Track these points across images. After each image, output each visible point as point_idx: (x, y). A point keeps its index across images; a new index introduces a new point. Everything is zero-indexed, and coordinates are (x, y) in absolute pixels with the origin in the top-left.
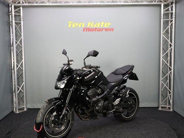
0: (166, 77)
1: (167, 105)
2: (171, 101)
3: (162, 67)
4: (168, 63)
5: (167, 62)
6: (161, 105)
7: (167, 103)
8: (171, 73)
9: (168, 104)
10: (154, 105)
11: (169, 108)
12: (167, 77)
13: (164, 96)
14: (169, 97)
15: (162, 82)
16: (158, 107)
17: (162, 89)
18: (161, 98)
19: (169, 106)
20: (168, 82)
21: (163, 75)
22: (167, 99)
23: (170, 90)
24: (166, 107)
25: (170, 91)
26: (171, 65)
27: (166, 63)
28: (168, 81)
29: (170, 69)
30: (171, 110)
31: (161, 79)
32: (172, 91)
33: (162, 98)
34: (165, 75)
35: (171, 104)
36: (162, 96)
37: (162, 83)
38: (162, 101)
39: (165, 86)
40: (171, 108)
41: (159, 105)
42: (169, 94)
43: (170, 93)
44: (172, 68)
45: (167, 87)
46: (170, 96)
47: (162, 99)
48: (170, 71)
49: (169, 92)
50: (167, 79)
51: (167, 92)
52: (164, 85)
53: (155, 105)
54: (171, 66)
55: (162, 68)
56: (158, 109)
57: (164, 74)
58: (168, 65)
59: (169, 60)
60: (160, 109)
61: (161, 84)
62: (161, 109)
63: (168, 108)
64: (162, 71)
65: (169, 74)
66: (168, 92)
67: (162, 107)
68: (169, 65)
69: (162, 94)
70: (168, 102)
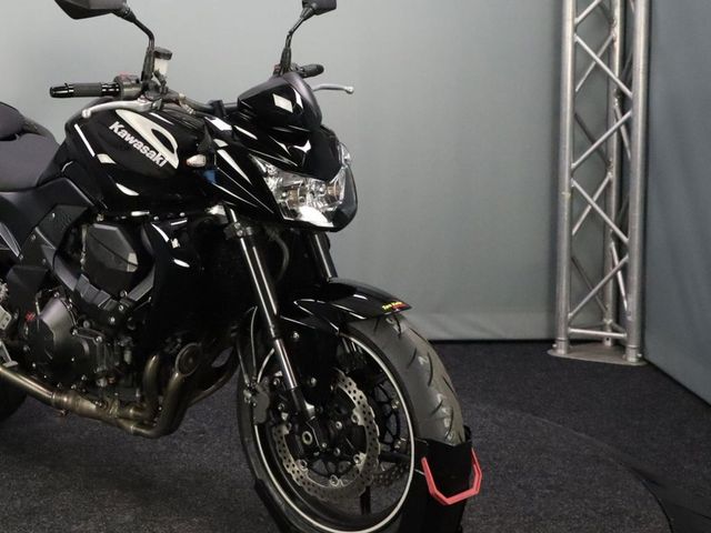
0: (597, 149)
1: (602, 328)
2: (631, 304)
3: (574, 85)
4: (610, 65)
5: (607, 57)
6: (569, 325)
7: (602, 316)
8: (628, 124)
9: (609, 321)
10: (523, 325)
11: (619, 345)
12: (601, 152)
13: (589, 272)
14: (615, 277)
15: (575, 184)
16: (550, 342)
17: (572, 225)
18: (570, 280)
19: (614, 331)
20: (609, 183)
21: (581, 137)
22: (603, 289)
23: (626, 235)
24: (599, 341)
25: (625, 239)
26: (627, 78)
27: (597, 67)
28: (612, 175)
29: (625, 103)
30: (632, 358)
31: (568, 163)
32: (633, 240)
33: (576, 281)
34: (593, 142)
35: (632, 318)
36: (570, 269)
37: (573, 191)
38: (572, 304)
39: (593, 209)
40: (632, 345)
41: (553, 326)
42: (620, 258)
43: (622, 249)
44: (638, 93)
45: (605, 211)
46: (625, 269)
47: (571, 288)
48: (623, 113)
49: (619, 243)
50: (607, 164)
51: (605, 248)
52: (587, 203)
53: (526, 326)
54: (629, 86)
55: (575, 95)
56: (550, 352)
57: (586, 133)
58: (609, 77)
59: (617, 45)
60: (561, 351)
61: (566, 195)
62: (569, 351)
63: (609, 343)
64: (576, 117)
65: (618, 130)
66: (613, 245)
67: (574, 342)
68: (615, 74)
69: (573, 260)
70: (610, 306)
